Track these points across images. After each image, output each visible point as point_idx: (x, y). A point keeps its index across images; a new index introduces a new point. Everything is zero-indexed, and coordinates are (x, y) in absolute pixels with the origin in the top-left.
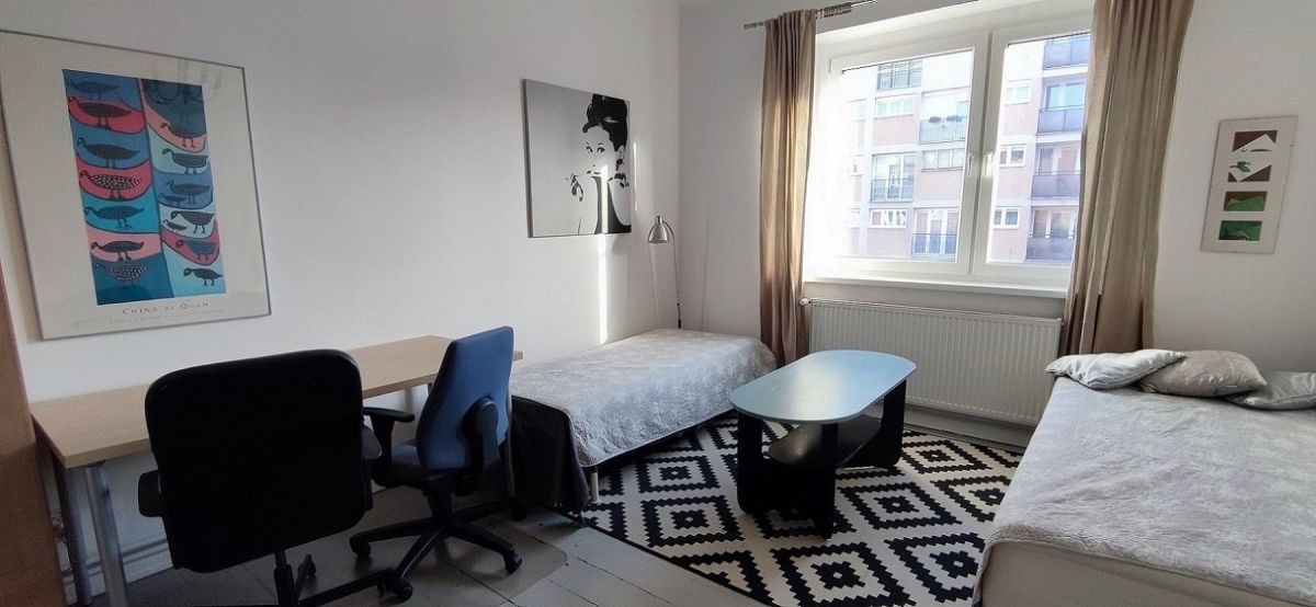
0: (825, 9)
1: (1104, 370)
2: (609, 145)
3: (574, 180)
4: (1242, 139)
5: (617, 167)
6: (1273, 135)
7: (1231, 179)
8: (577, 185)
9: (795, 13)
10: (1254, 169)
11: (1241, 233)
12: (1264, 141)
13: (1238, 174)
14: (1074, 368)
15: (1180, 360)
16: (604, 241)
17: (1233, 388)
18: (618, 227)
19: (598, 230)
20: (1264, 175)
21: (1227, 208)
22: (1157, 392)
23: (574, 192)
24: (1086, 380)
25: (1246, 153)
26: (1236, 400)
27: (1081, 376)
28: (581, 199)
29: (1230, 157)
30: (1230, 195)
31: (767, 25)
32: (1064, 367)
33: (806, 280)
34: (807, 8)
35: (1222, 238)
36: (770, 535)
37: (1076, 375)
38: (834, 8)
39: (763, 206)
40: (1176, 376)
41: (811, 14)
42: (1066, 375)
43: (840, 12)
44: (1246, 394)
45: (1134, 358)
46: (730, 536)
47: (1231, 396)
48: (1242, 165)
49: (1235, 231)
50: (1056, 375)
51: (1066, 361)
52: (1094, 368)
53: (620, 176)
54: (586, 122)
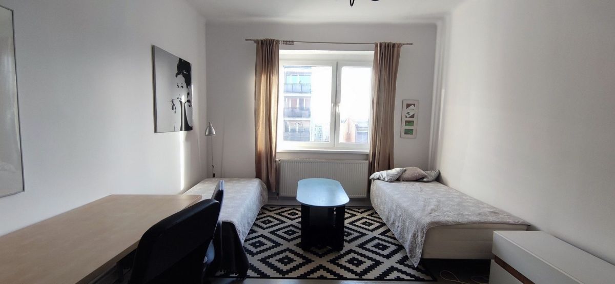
0: (284, 41)
1: (390, 175)
2: (185, 85)
3: (173, 102)
4: (408, 106)
5: (188, 97)
6: (414, 105)
7: (406, 117)
8: (174, 105)
9: (271, 40)
10: (411, 114)
11: (409, 133)
12: (412, 107)
13: (408, 116)
14: (381, 176)
15: (405, 170)
16: (182, 135)
17: (421, 177)
18: (188, 128)
19: (181, 130)
20: (413, 116)
21: (406, 125)
22: (403, 181)
23: (173, 109)
24: (386, 179)
25: (409, 110)
26: (421, 180)
27: (384, 179)
28: (175, 112)
29: (406, 111)
30: (406, 122)
31: (257, 42)
32: (377, 177)
33: (277, 151)
34: (276, 39)
35: (405, 134)
36: (321, 256)
37: (382, 178)
38: (286, 41)
39: (256, 119)
40: (406, 175)
41: (277, 42)
42: (378, 179)
43: (290, 44)
44: (423, 178)
45: (394, 171)
46: (308, 261)
47: (420, 179)
48: (408, 113)
49: (408, 132)
50: (374, 179)
51: (376, 175)
52: (388, 175)
53: (189, 101)
54: (177, 72)
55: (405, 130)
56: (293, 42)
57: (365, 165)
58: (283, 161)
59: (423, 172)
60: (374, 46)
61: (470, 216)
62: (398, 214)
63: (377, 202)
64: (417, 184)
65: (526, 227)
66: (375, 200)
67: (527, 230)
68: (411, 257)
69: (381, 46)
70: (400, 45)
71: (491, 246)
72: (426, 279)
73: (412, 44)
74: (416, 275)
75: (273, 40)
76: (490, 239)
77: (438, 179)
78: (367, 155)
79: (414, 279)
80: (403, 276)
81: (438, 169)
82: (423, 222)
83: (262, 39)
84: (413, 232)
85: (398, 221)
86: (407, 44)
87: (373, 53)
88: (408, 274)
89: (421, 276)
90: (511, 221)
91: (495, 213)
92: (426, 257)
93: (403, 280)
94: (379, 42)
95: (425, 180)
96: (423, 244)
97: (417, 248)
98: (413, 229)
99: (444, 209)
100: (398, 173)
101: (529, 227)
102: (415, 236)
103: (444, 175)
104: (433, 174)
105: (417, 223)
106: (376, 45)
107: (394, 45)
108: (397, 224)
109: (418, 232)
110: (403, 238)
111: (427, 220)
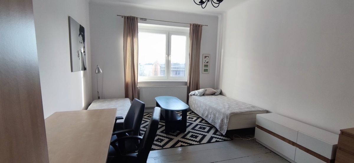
2: (82, 42)
3: (78, 52)
4: (206, 57)
5: (84, 49)
6: (208, 57)
7: (205, 63)
8: (79, 54)
9: (133, 17)
15: (206, 90)
16: (82, 73)
17: (214, 93)
18: (85, 69)
19: (82, 70)
20: (207, 62)
21: (204, 67)
22: (206, 95)
23: (78, 57)
24: (198, 95)
25: (206, 59)
28: (79, 59)
29: (204, 60)
30: (205, 65)
31: (125, 17)
32: (193, 94)
33: (138, 82)
34: (136, 17)
35: (204, 71)
36: (176, 136)
37: (196, 94)
38: (142, 19)
39: (125, 63)
40: (207, 92)
41: (137, 18)
42: (194, 95)
43: (144, 20)
44: (215, 93)
45: (201, 90)
46: (171, 139)
47: (213, 94)
48: (205, 61)
49: (206, 70)
50: (191, 95)
51: (192, 93)
52: (199, 93)
53: (84, 52)
54: (79, 33)
55: (204, 69)
56: (146, 19)
57: (185, 88)
58: (141, 88)
59: (215, 91)
60: (189, 25)
61: (244, 109)
62: (210, 111)
63: (195, 106)
64: (213, 96)
65: (266, 112)
66: (193, 106)
67: (267, 113)
68: (220, 130)
69: (193, 26)
70: (202, 26)
71: (256, 122)
72: (228, 140)
73: (207, 26)
74: (224, 139)
75: (135, 17)
76: (255, 118)
77: (221, 93)
78: (186, 83)
79: (223, 140)
80: (218, 140)
81: (220, 88)
82: (227, 113)
83: (128, 15)
84: (221, 118)
85: (211, 115)
86: (205, 25)
87: (189, 29)
88: (220, 139)
89: (226, 139)
90: (261, 110)
91: (253, 107)
92: (229, 129)
93: (219, 141)
94: (192, 23)
95: (216, 94)
96: (228, 123)
97: (224, 125)
98: (222, 117)
99: (233, 107)
100: (203, 91)
101: (267, 112)
102: (222, 121)
103: (224, 91)
104: (219, 91)
105: (224, 114)
106: (191, 25)
107: (199, 25)
108: (209, 116)
109: (224, 118)
110: (214, 122)
111: (229, 112)
